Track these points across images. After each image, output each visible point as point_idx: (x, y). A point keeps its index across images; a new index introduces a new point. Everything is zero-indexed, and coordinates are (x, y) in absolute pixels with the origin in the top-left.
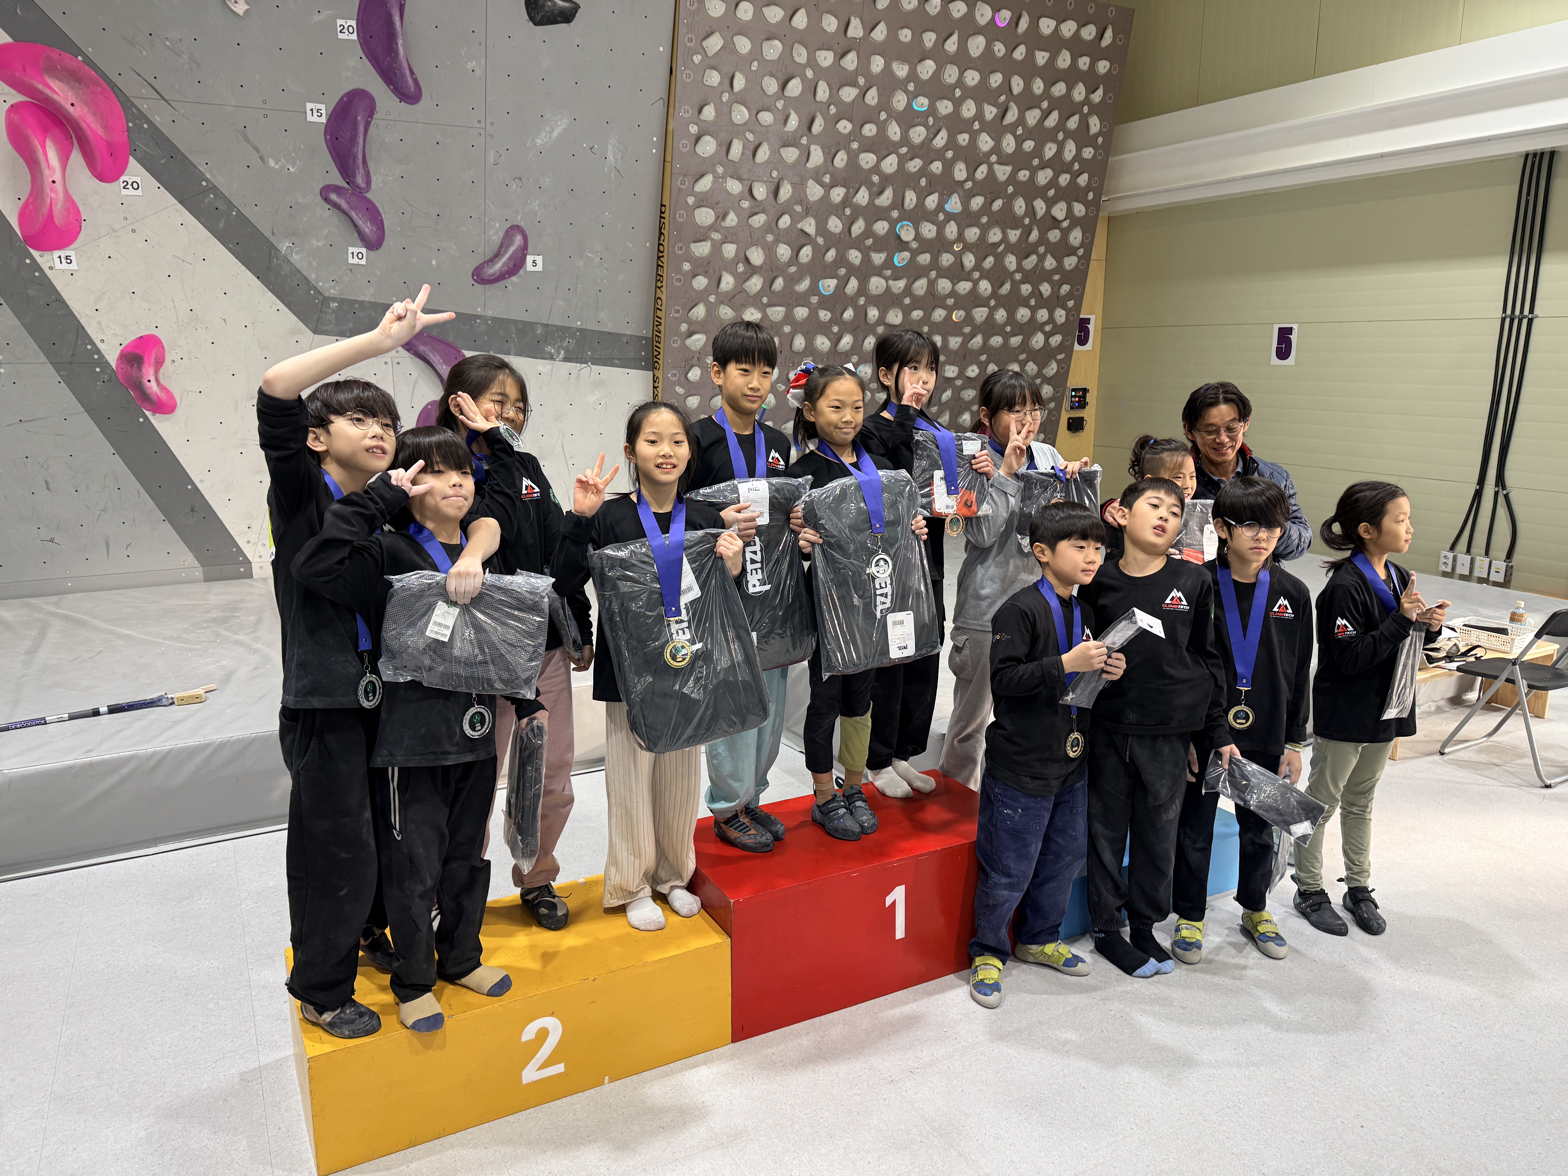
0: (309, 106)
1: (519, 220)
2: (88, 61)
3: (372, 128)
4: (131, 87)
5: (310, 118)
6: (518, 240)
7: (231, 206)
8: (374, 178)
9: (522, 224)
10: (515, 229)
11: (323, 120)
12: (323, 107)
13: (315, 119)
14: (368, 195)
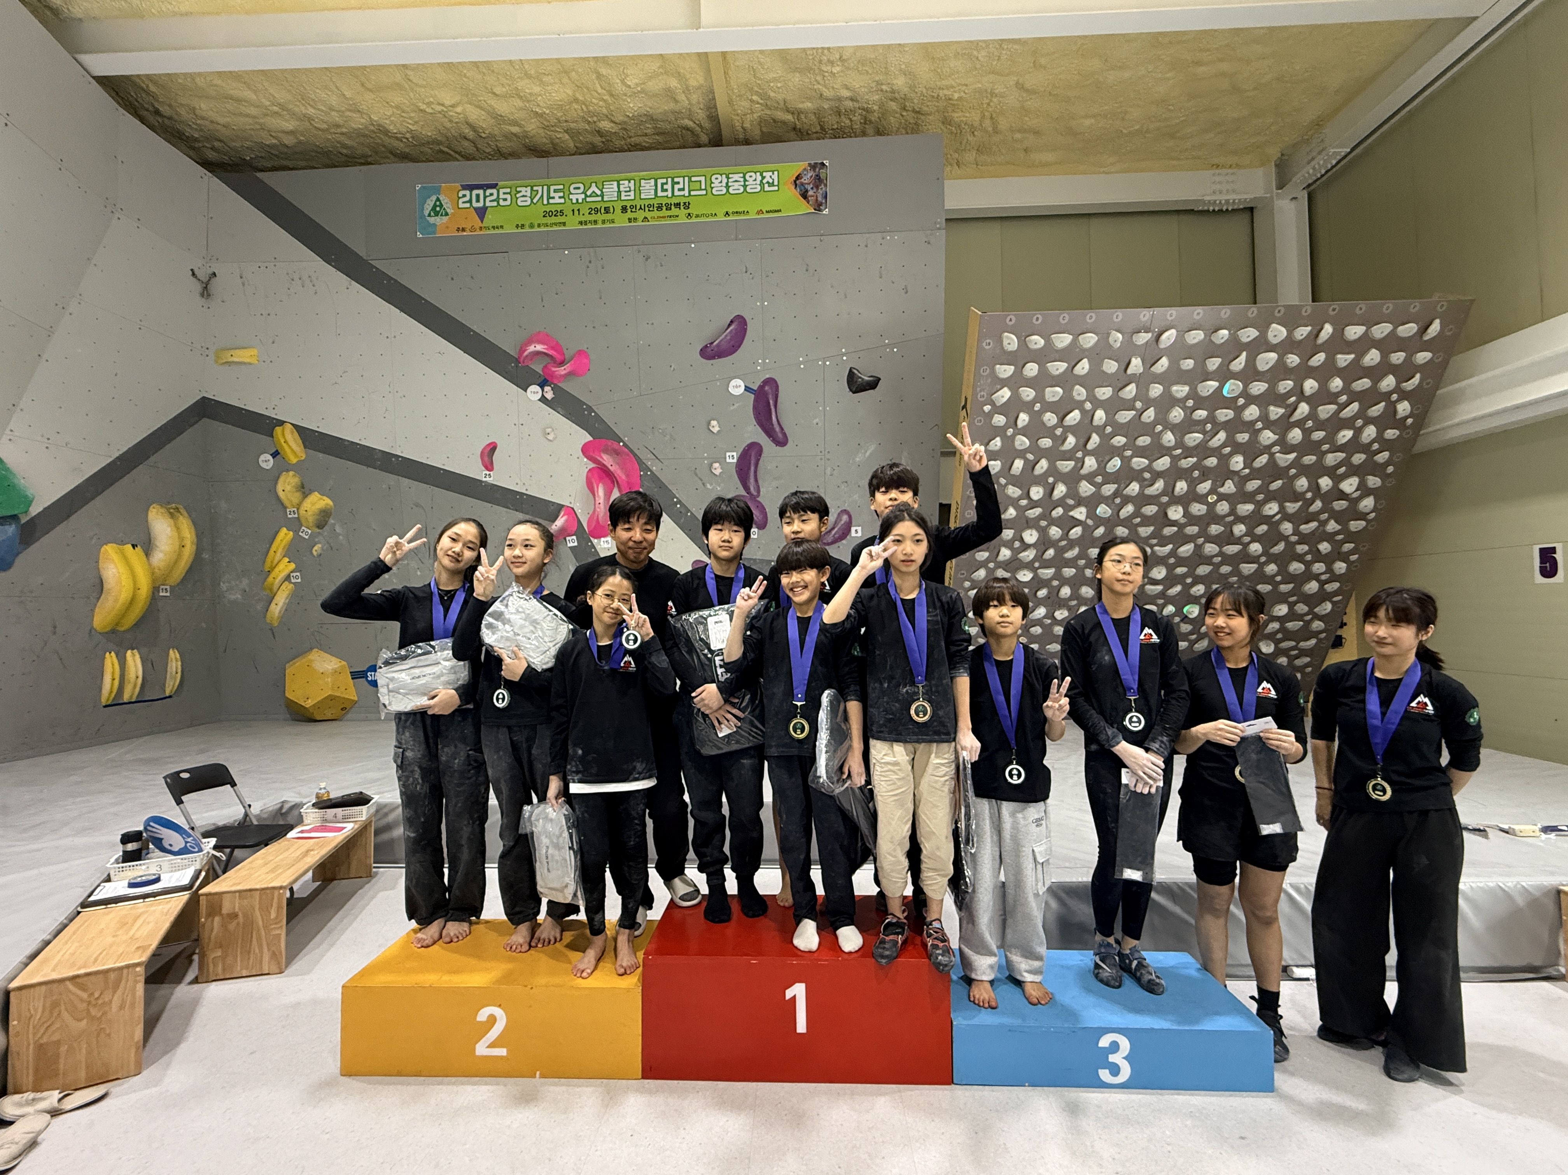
0: (728, 454)
1: (846, 507)
2: (625, 445)
3: (761, 462)
4: (643, 455)
5: (728, 460)
6: (845, 518)
7: (689, 511)
8: (762, 490)
9: (848, 509)
10: (845, 512)
11: (735, 460)
12: (735, 454)
13: (731, 461)
14: (758, 499)
